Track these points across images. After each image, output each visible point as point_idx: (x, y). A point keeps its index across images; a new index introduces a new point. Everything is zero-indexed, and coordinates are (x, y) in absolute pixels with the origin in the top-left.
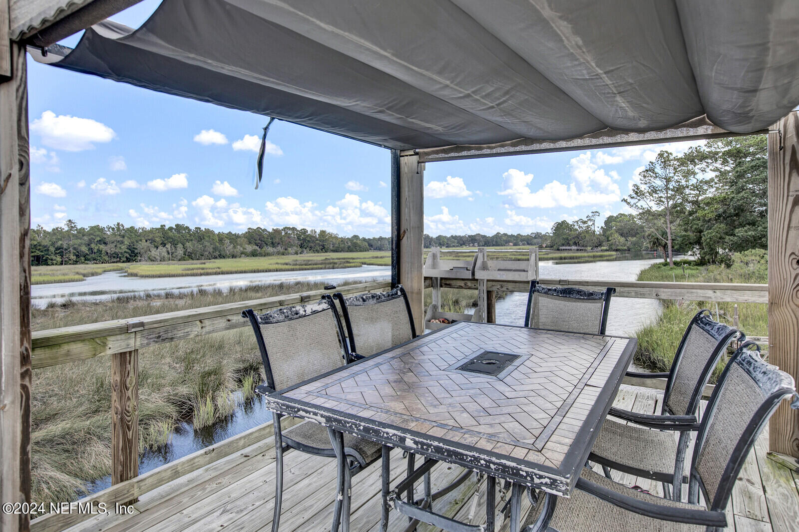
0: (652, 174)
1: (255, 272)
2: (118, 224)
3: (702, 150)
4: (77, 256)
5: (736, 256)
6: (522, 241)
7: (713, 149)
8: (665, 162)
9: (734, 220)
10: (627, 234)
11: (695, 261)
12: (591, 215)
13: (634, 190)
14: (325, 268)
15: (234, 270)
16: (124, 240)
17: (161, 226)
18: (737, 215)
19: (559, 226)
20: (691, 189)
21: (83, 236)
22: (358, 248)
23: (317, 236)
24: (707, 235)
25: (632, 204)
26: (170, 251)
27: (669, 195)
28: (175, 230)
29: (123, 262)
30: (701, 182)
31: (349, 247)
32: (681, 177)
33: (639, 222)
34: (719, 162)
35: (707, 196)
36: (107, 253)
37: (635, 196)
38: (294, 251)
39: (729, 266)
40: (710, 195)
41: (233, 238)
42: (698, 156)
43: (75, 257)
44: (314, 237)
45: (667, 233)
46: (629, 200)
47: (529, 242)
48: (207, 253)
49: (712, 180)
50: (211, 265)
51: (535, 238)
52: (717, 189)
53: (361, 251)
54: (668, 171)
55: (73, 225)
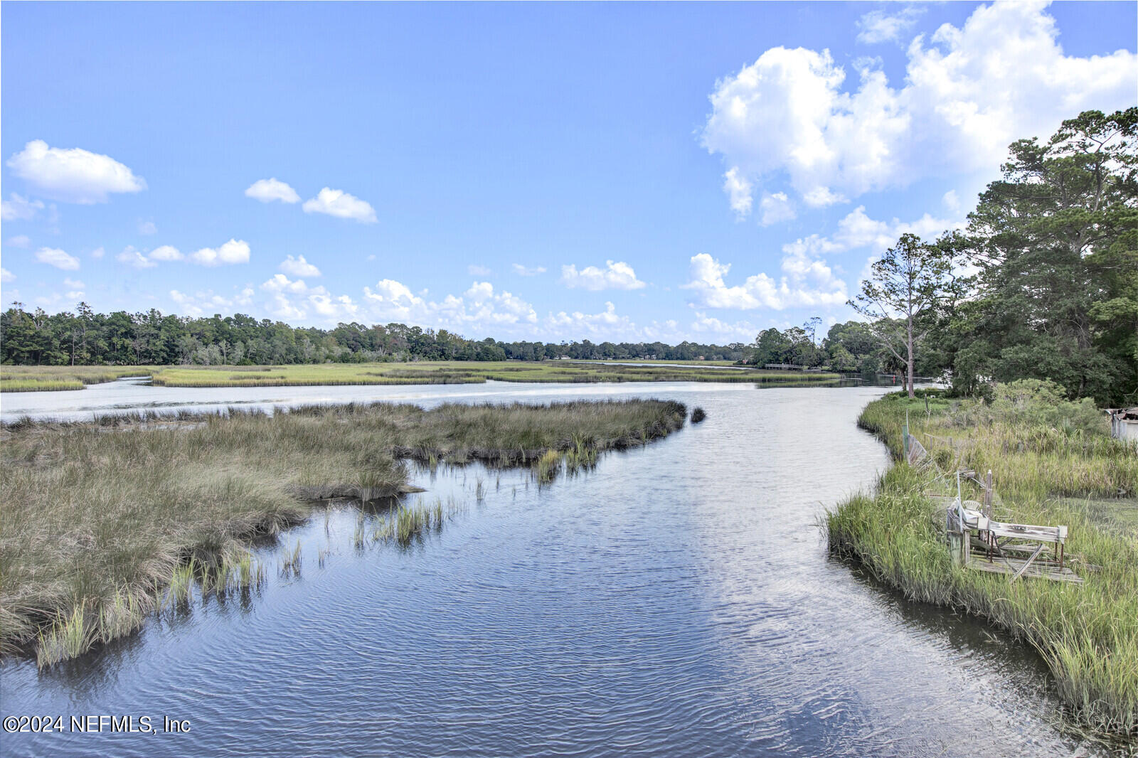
0: (890, 266)
1: (332, 384)
2: (153, 311)
3: (961, 235)
4: (93, 354)
5: (1000, 388)
6: (717, 354)
7: (977, 235)
8: (909, 250)
9: (1001, 337)
10: (857, 349)
11: (945, 392)
12: (810, 321)
13: (864, 289)
14: (433, 383)
15: (303, 380)
16: (160, 334)
17: (215, 315)
18: (1005, 328)
19: (766, 335)
20: (945, 291)
21: (102, 325)
22: (490, 356)
23: (436, 337)
24: (962, 355)
25: (860, 307)
26: (225, 351)
27: (913, 298)
28: (235, 323)
29: (159, 364)
30: (958, 280)
31: (478, 354)
32: (930, 271)
33: (874, 334)
34: (985, 253)
35: (967, 300)
36: (135, 351)
37: (865, 296)
38: (401, 357)
39: (988, 402)
40: (971, 300)
41: (316, 336)
42: (957, 243)
43: (89, 355)
44: (431, 338)
45: (907, 351)
46: (857, 302)
47: (727, 356)
48: (278, 355)
49: (974, 278)
50: (276, 372)
51: (735, 350)
52: (981, 291)
53: (494, 360)
54: (913, 263)
55: (87, 310)
